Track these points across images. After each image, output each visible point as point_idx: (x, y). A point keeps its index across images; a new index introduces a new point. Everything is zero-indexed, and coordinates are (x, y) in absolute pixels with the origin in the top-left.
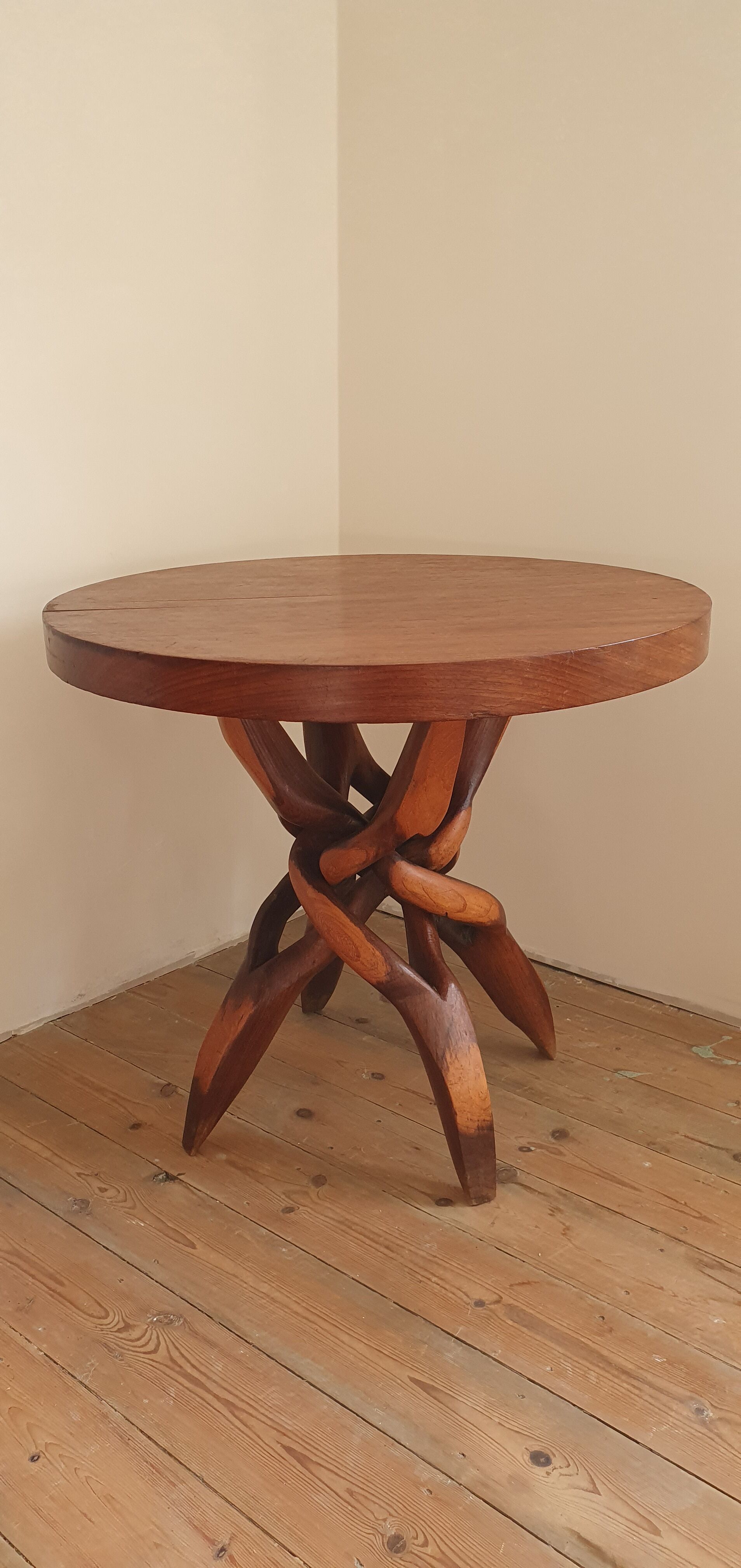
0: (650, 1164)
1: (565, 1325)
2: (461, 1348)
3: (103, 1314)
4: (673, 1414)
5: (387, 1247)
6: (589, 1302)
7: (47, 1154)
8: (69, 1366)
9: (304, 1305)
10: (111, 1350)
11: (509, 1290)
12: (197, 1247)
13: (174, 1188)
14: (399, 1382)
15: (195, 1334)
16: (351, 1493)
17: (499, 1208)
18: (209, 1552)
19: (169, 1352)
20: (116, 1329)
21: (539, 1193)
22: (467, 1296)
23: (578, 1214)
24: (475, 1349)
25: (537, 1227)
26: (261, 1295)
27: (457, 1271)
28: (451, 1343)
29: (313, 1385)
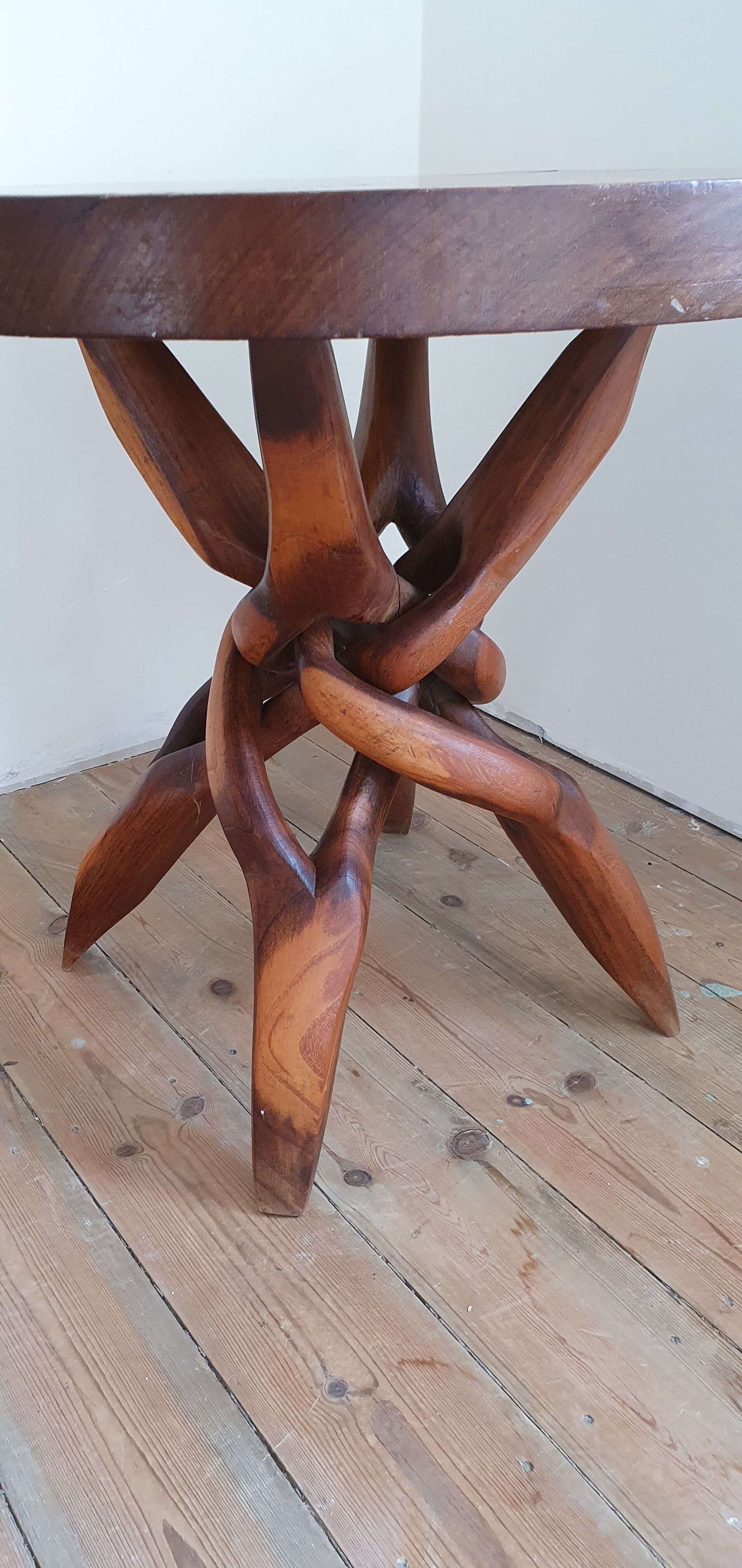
0: (708, 1161)
1: (462, 1467)
2: (272, 1479)
5: (239, 1248)
6: (519, 1427)
11: (395, 1370)
14: (146, 1530)
17: (438, 1203)
21: (511, 1186)
22: (324, 1368)
23: (560, 1239)
24: (294, 1485)
25: (484, 1252)
26: (18, 1301)
27: (329, 1315)
28: (262, 1465)
29: (10, 1507)
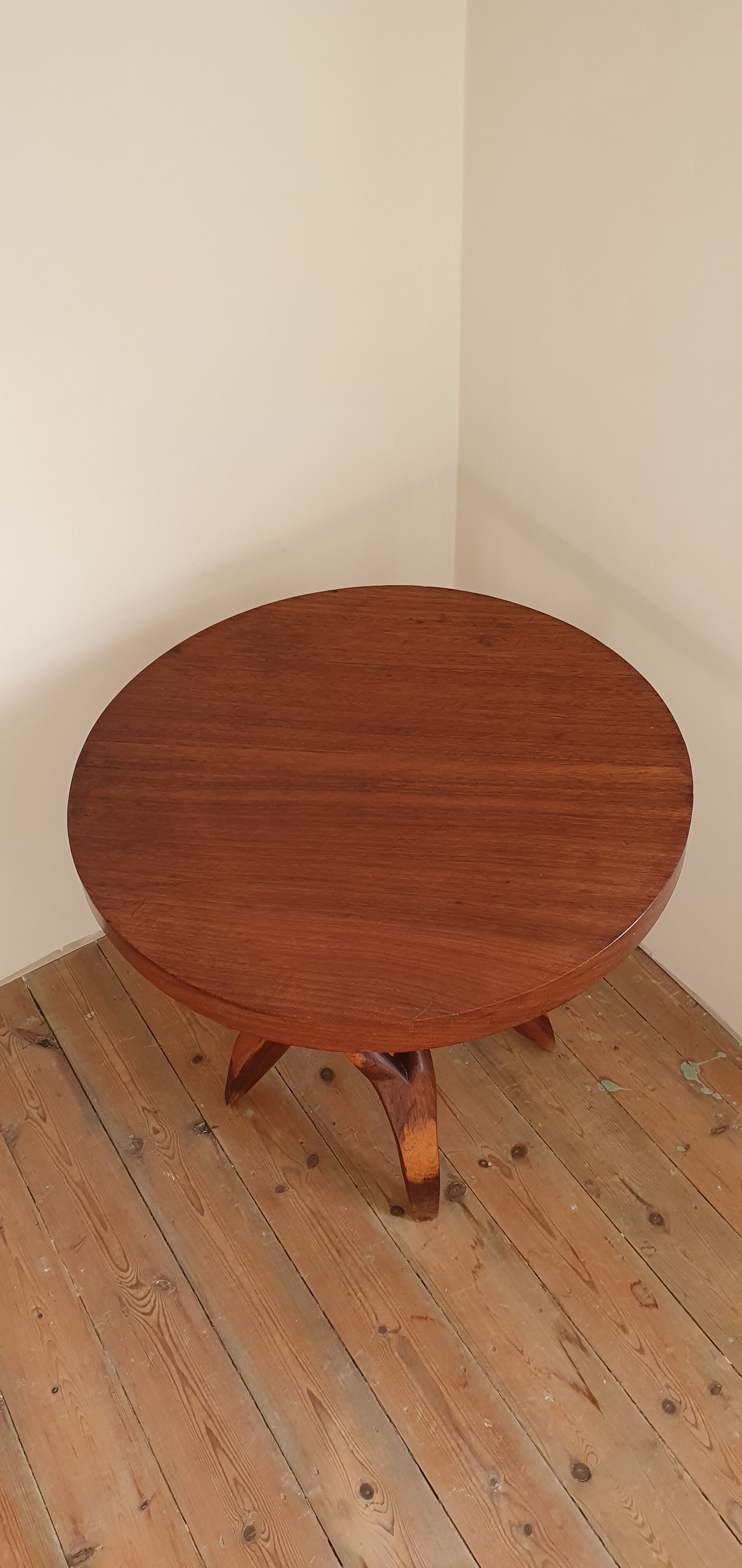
0: (577, 1207)
1: (435, 1369)
2: (353, 1371)
3: (125, 1267)
4: (474, 1479)
5: (338, 1251)
6: (462, 1352)
7: (126, 1078)
8: (92, 1313)
9: (260, 1296)
10: (122, 1304)
11: (409, 1321)
12: (205, 1213)
13: (207, 1141)
14: (300, 1391)
15: (179, 1305)
16: (236, 1481)
17: (436, 1228)
18: (136, 1503)
19: (158, 1318)
20: (129, 1285)
21: (474, 1219)
22: (377, 1319)
23: (494, 1252)
24: (362, 1375)
25: (456, 1258)
26: (234, 1277)
27: (379, 1290)
28: (348, 1364)
29: (242, 1378)
